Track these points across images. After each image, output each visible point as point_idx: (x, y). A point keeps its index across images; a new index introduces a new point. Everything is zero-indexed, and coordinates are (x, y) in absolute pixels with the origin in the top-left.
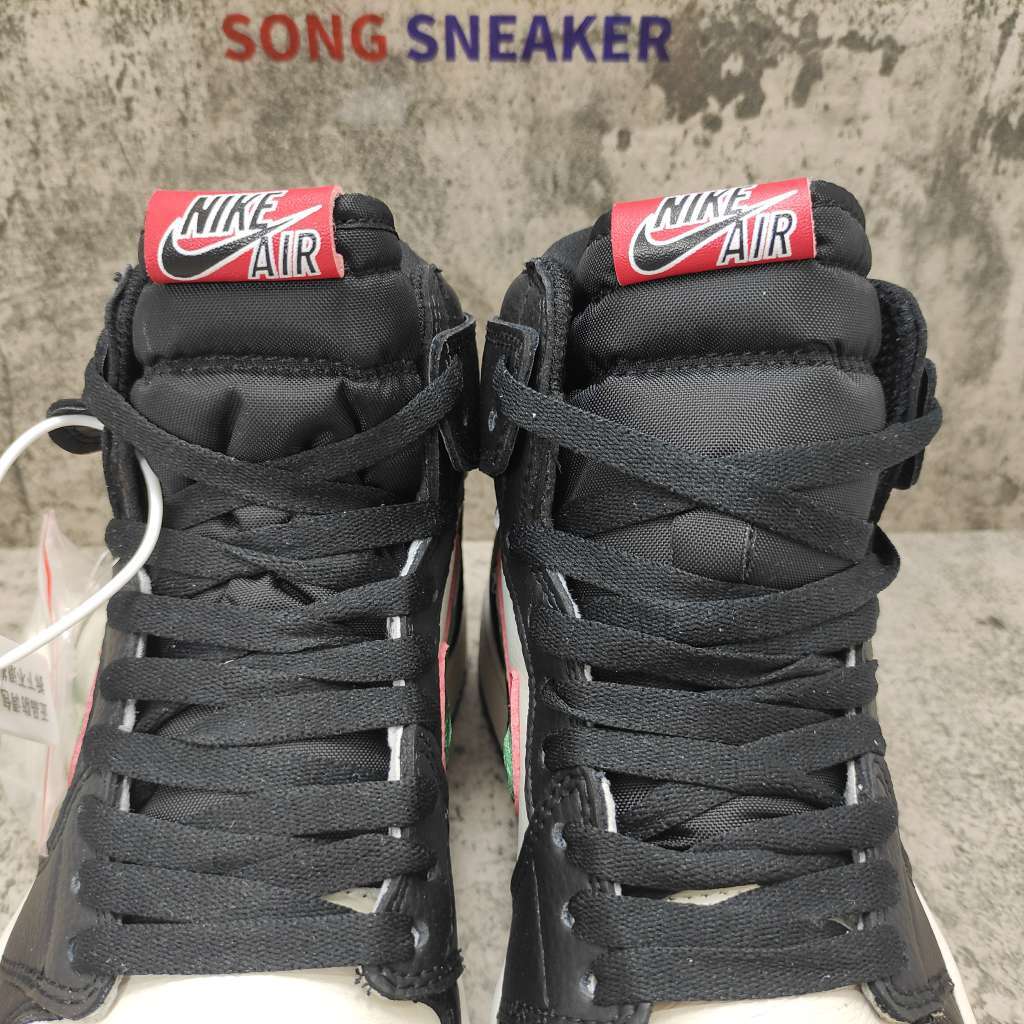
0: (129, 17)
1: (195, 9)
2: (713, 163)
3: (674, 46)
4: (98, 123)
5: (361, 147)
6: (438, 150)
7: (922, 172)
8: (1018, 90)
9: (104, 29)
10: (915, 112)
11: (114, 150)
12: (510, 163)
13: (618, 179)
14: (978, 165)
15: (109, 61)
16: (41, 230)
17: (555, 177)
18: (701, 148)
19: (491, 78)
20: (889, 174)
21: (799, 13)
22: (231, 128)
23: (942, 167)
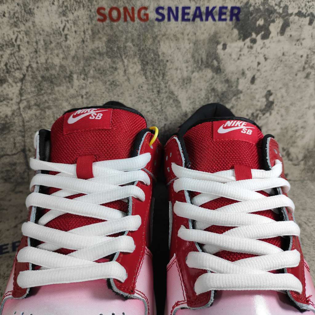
0: (68, 8)
1: (88, 5)
2: (253, 54)
3: (241, 16)
4: (56, 42)
5: (139, 50)
6: (165, 50)
9: (59, 12)
11: (61, 51)
12: (187, 54)
13: (222, 60)
15: (60, 23)
16: (37, 77)
17: (202, 59)
18: (250, 50)
19: (182, 27)
20: (311, 58)
21: (282, 5)
22: (98, 44)
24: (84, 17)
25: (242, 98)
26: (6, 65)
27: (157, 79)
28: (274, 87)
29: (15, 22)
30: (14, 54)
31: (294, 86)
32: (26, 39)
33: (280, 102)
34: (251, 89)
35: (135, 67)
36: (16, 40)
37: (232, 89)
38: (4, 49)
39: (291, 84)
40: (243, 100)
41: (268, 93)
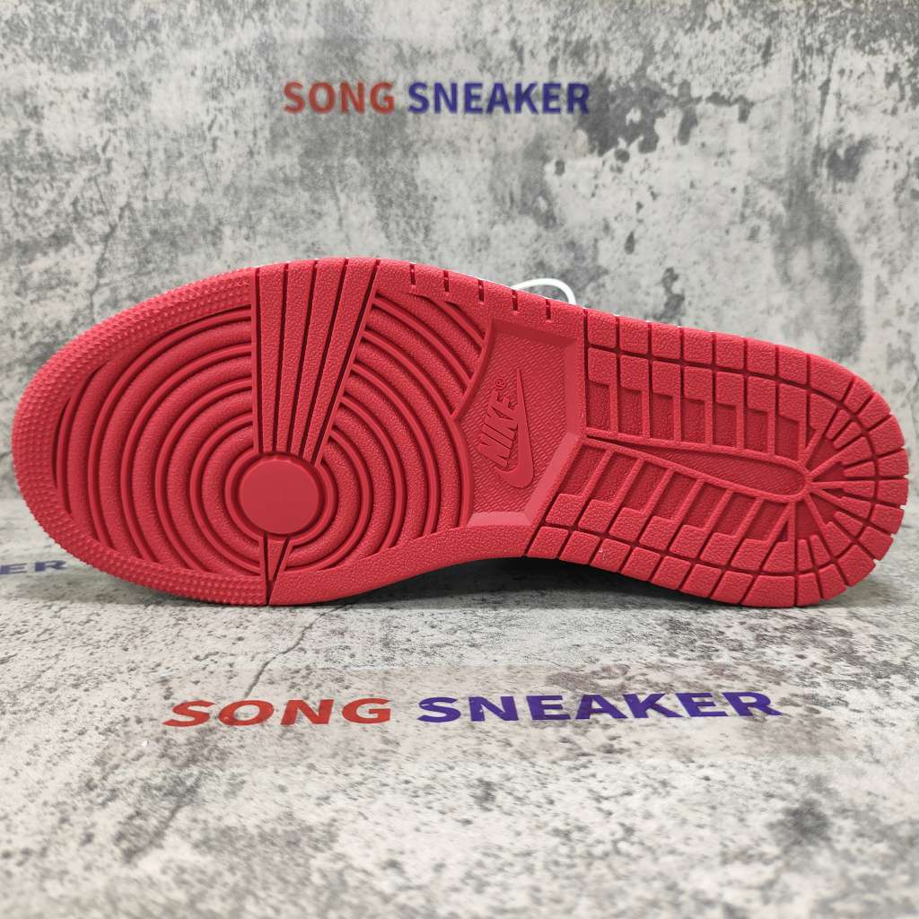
0: (223, 84)
1: (267, 79)
2: (625, 184)
3: (592, 102)
4: (192, 155)
5: (373, 173)
6: (429, 175)
7: (780, 191)
8: (840, 131)
9: (204, 91)
10: (768, 148)
11: (200, 174)
12: (479, 184)
13: (557, 196)
14: (820, 186)
16: (140, 231)
17: (511, 194)
18: (616, 174)
19: (466, 125)
20: (755, 192)
21: (677, 80)
22: (284, 158)
23: (794, 188)
24: (258, 102)
25: (609, 287)
26: (74, 204)
27: (414, 240)
28: (679, 261)
29: (107, 110)
30: (95, 179)
31: (725, 259)
32: (126, 147)
33: (700, 297)
34: (629, 265)
35: (361, 211)
36: (104, 149)
37: (585, 264)
38: (77, 169)
39: (718, 253)
40: (613, 291)
41: (668, 274)
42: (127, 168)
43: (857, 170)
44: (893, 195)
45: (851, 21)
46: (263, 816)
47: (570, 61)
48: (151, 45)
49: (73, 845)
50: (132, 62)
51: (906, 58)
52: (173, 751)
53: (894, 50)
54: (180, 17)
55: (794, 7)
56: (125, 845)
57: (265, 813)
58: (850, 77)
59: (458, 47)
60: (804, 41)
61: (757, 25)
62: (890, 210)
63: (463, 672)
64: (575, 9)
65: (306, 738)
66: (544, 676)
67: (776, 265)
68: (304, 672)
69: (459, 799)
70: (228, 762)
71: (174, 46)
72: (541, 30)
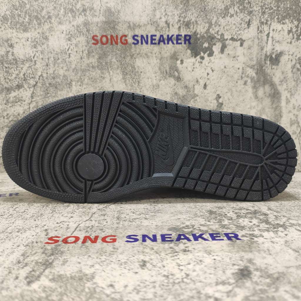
0: (72, 36)
1: (86, 34)
2: (203, 67)
3: (192, 41)
4: (62, 59)
5: (121, 64)
6: (139, 65)
7: (254, 69)
8: (273, 49)
9: (66, 38)
10: (250, 55)
11: (65, 65)
12: (156, 67)
13: (181, 71)
14: (267, 67)
15: (66, 45)
16: (45, 83)
17: (166, 70)
18: (200, 64)
19: (151, 48)
20: (246, 69)
21: (220, 33)
22: (92, 60)
23: (258, 68)
24: (83, 42)
25: (198, 100)
26: (24, 75)
27: (134, 86)
28: (221, 92)
29: (35, 45)
30: (31, 67)
31: (236, 91)
32: (41, 57)
33: (228, 103)
34: (205, 93)
35: (118, 77)
36: (34, 57)
38: (25, 64)
39: (234, 89)
40: (200, 102)
41: (218, 96)
42: (41, 63)
43: (279, 62)
44: (291, 69)
45: (276, 14)
46: (72, 271)
47: (185, 28)
48: (49, 24)
49: (12, 280)
50: (43, 29)
51: (295, 25)
52: (46, 252)
53: (291, 23)
54: (58, 14)
55: (257, 9)
56: (28, 280)
57: (73, 270)
58: (276, 31)
59: (148, 23)
60: (261, 20)
61: (246, 15)
62: (290, 75)
63: (141, 227)
64: (186, 11)
65: (89, 247)
66: (167, 228)
67: (253, 93)
68: (91, 227)
69: (135, 266)
70: (63, 255)
71: (56, 24)
72: (175, 18)
